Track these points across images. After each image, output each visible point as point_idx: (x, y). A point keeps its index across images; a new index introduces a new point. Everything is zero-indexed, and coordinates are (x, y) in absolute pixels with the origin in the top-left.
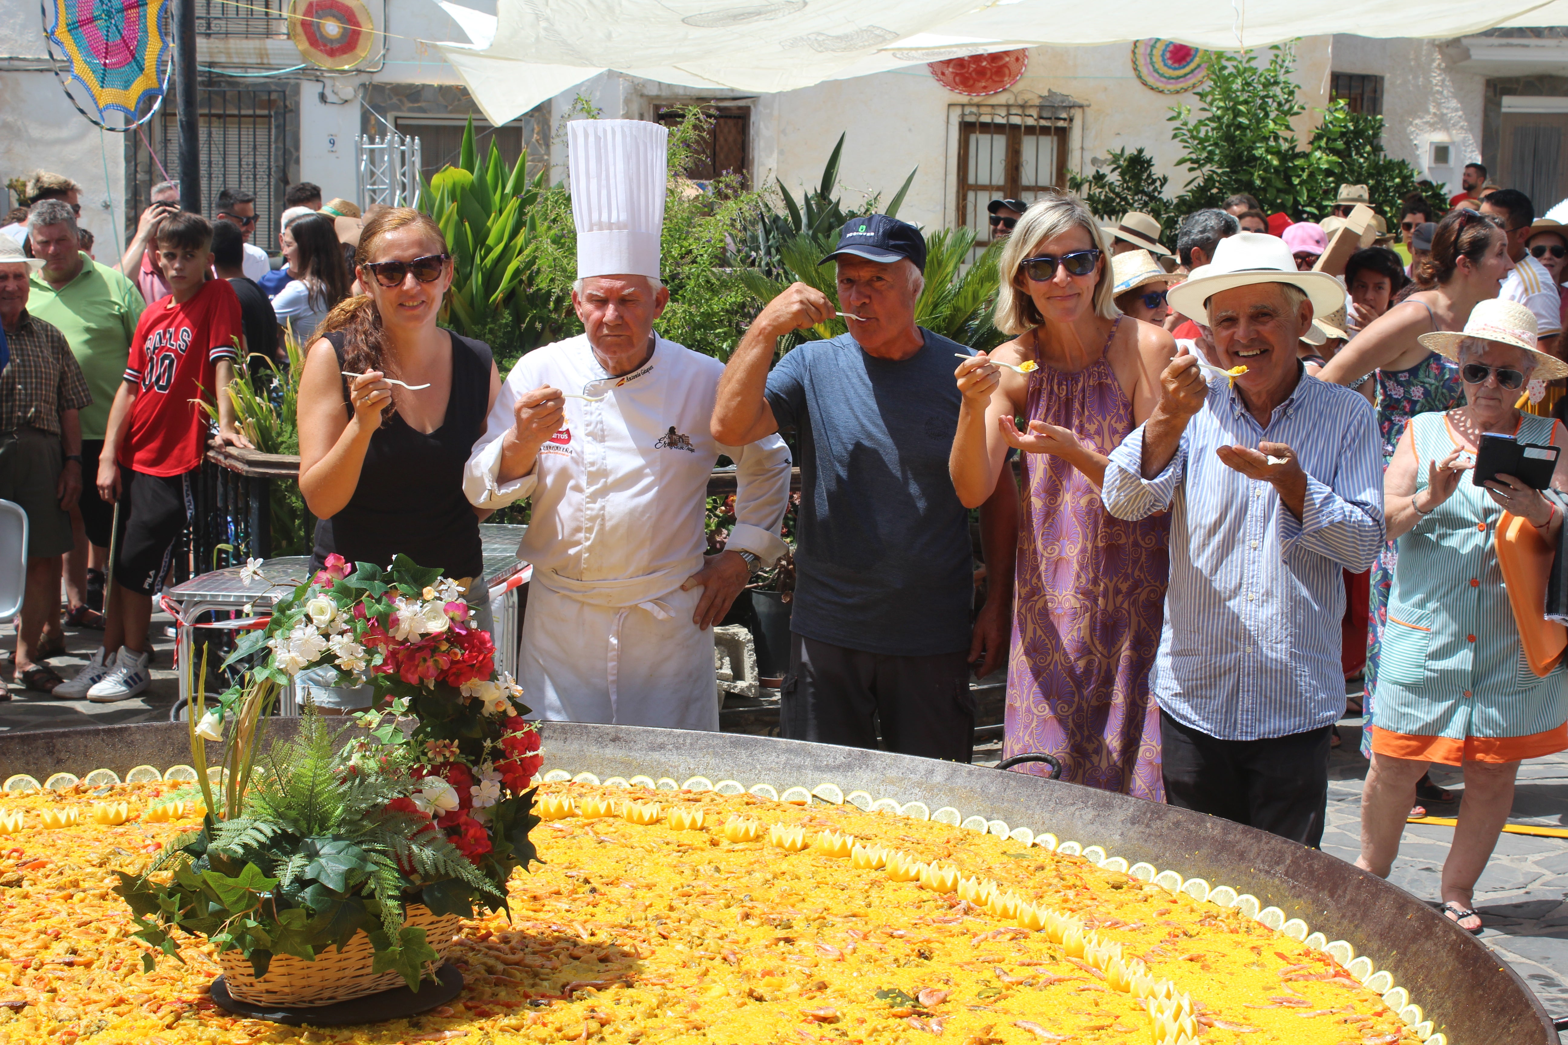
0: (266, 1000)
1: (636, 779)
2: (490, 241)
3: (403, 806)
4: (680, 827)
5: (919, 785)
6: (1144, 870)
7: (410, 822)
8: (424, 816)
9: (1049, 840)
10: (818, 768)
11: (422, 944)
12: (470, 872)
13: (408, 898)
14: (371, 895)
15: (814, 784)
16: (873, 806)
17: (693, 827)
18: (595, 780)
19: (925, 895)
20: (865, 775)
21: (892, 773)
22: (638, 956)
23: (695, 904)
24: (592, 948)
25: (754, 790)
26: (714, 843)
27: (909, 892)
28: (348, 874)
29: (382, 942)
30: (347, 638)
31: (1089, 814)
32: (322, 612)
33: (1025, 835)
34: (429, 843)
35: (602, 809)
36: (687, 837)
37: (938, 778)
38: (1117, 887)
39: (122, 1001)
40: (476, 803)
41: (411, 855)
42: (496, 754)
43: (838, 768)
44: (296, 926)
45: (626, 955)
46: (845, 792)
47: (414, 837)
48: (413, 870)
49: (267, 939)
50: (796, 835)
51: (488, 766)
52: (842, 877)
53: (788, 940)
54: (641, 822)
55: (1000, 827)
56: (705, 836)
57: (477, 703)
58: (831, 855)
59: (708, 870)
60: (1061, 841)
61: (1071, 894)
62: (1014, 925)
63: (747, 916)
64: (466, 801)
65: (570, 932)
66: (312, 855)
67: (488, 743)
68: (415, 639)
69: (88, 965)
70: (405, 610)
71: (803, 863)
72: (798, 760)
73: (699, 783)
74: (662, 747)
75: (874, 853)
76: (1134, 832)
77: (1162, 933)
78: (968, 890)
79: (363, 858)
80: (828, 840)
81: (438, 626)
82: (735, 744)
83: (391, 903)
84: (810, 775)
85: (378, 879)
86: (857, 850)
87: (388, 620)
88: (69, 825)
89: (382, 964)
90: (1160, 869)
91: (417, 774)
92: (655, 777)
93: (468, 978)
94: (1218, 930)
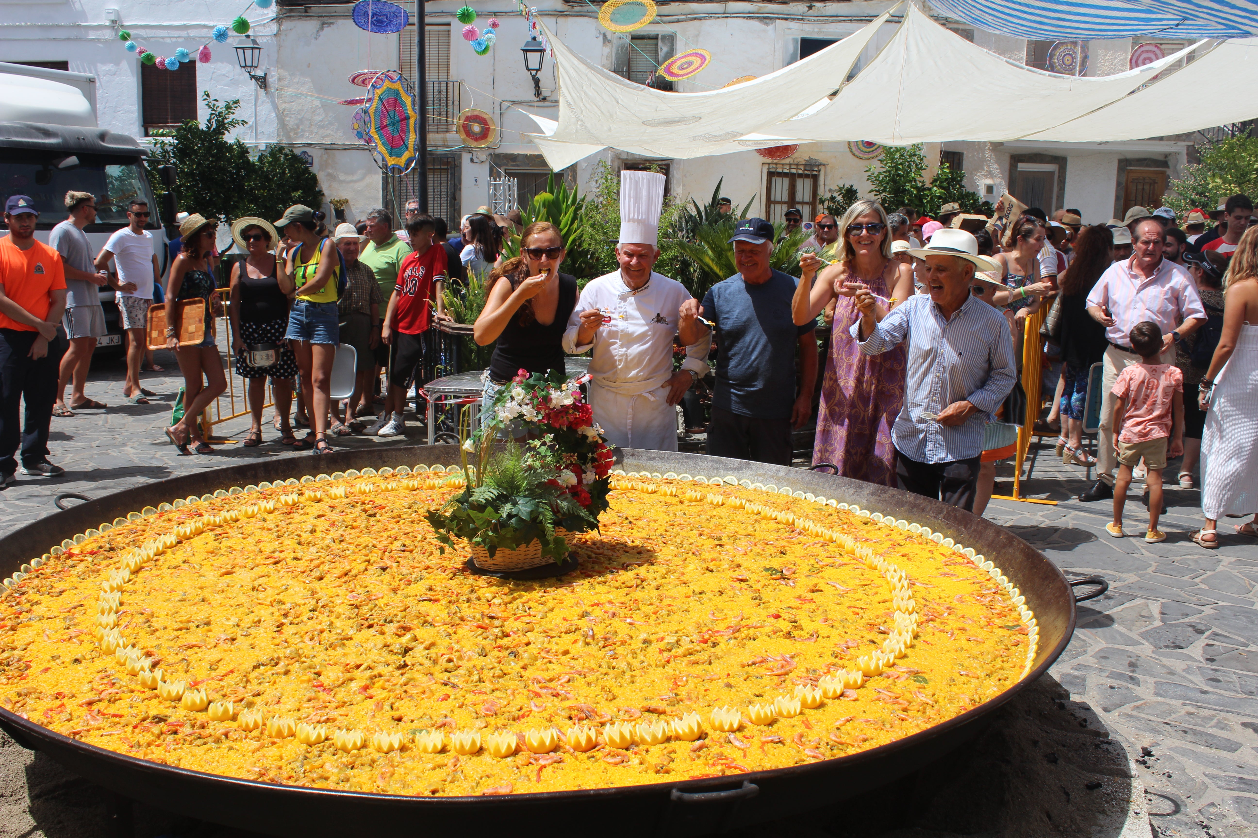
0: (492, 568)
1: (642, 473)
2: (562, 226)
3: (553, 483)
4: (665, 495)
5: (773, 477)
6: (878, 516)
7: (556, 490)
8: (562, 488)
9: (833, 502)
10: (726, 469)
11: (563, 544)
12: (583, 513)
13: (557, 524)
14: (541, 522)
15: (724, 476)
16: (751, 486)
17: (671, 495)
18: (624, 474)
19: (780, 526)
20: (748, 473)
21: (760, 472)
22: (654, 551)
23: (677, 529)
24: (634, 548)
25: (696, 478)
26: (681, 502)
27: (772, 525)
28: (531, 513)
29: (545, 543)
30: (529, 407)
31: (852, 491)
32: (519, 395)
33: (822, 500)
34: (565, 499)
35: (630, 486)
36: (669, 499)
37: (782, 474)
38: (866, 524)
39: (428, 567)
40: (584, 482)
41: (557, 504)
42: (593, 460)
43: (735, 469)
44: (509, 535)
45: (649, 551)
46: (739, 480)
47: (558, 497)
48: (558, 511)
49: (496, 540)
50: (719, 499)
51: (589, 465)
52: (742, 519)
53: (721, 545)
54: (647, 492)
55: (810, 496)
56: (677, 499)
57: (585, 437)
58: (735, 508)
59: (681, 514)
60: (839, 503)
61: (845, 526)
62: (821, 540)
63: (701, 535)
64: (580, 481)
65: (622, 540)
66: (515, 504)
67: (590, 455)
68: (558, 407)
69: (411, 551)
70: (555, 395)
71: (723, 511)
72: (717, 465)
73: (672, 475)
74: (654, 458)
75: (756, 507)
76: (873, 499)
77: (888, 544)
78: (800, 524)
79: (537, 505)
80: (733, 501)
81: (568, 402)
82: (687, 458)
83: (550, 526)
84: (722, 472)
85: (544, 515)
86: (747, 505)
87: (547, 399)
88: (392, 490)
89: (545, 552)
90: (885, 516)
91: (558, 468)
92: (651, 472)
93: (580, 560)
94: (913, 543)
